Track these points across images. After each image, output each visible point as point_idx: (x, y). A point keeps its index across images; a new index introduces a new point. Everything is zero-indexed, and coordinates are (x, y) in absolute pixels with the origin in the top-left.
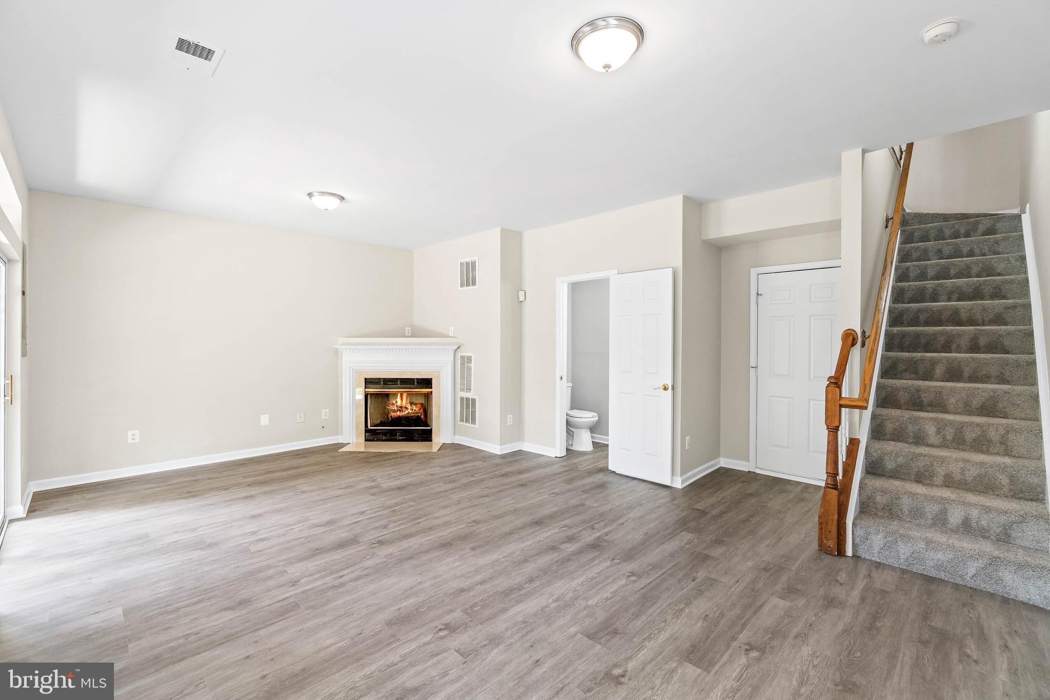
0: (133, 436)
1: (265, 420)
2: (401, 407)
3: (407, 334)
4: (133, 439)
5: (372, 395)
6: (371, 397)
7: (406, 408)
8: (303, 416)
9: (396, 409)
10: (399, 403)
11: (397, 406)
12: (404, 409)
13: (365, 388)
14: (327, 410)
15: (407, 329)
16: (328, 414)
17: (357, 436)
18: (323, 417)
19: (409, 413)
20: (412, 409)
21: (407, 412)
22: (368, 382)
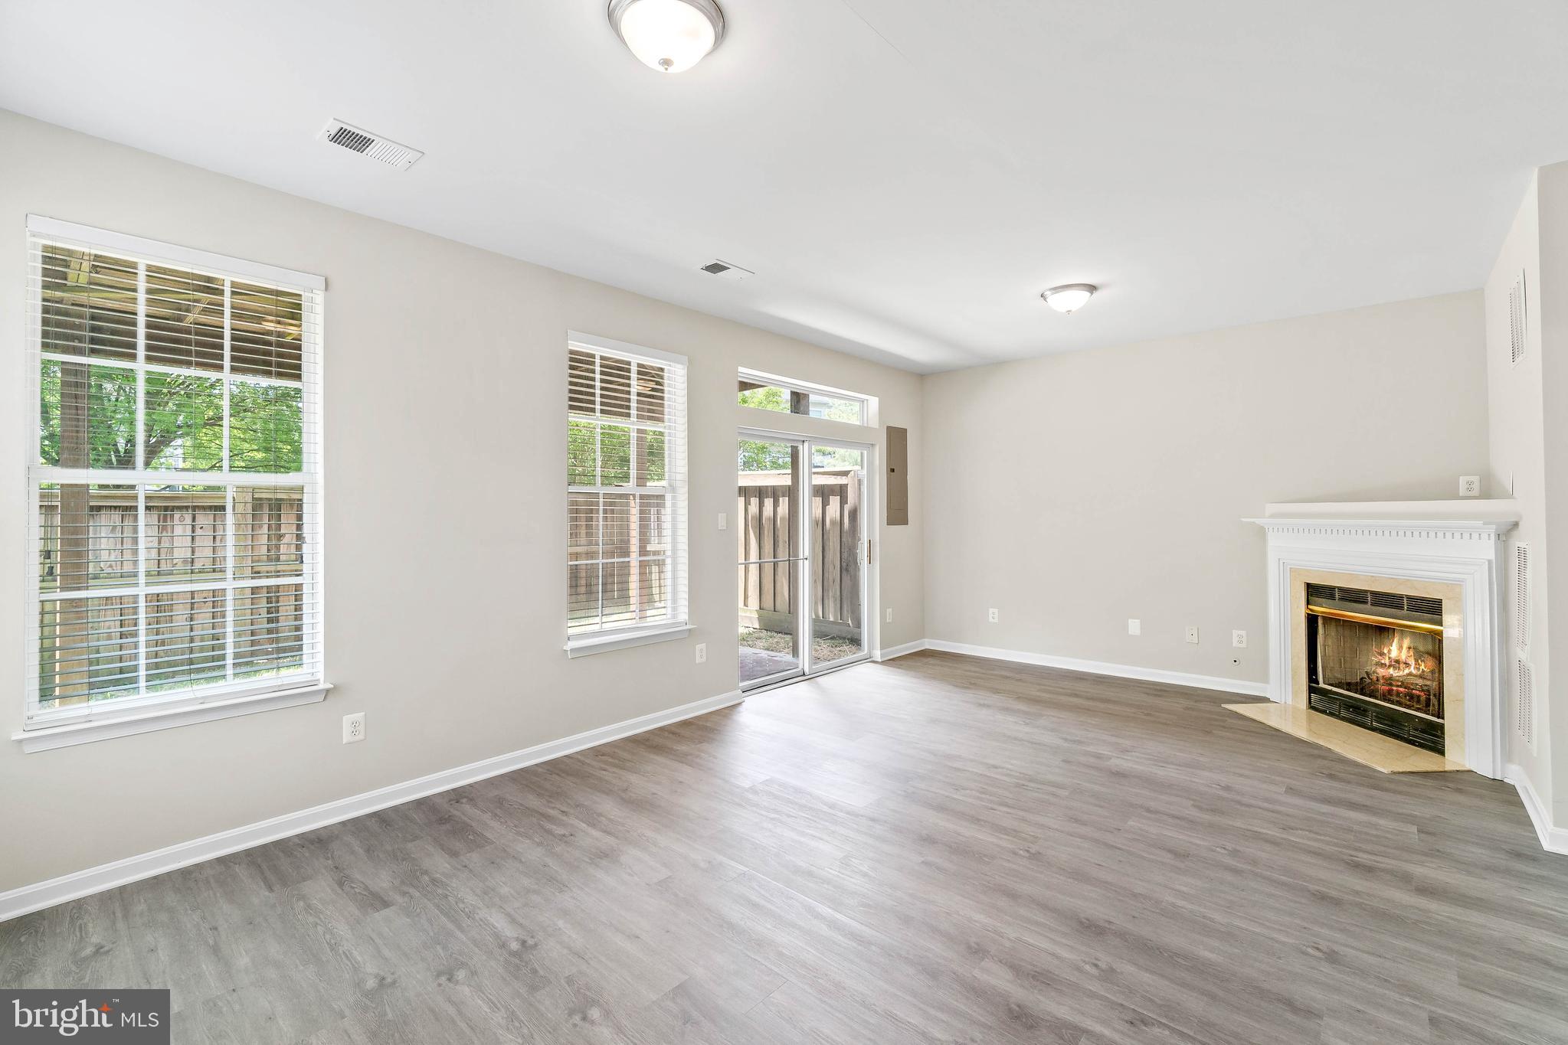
0: (993, 615)
1: (1134, 627)
2: (1397, 662)
3: (1462, 492)
4: (993, 618)
5: (1328, 620)
6: (1324, 624)
7: (1407, 665)
8: (1195, 635)
9: (1388, 664)
10: (1394, 654)
11: (1389, 658)
12: (1402, 666)
13: (1308, 603)
14: (1243, 633)
15: (1463, 480)
16: (1244, 639)
17: (1295, 694)
18: (1235, 643)
19: (1410, 674)
20: (1418, 669)
21: (1407, 671)
22: (1314, 591)
